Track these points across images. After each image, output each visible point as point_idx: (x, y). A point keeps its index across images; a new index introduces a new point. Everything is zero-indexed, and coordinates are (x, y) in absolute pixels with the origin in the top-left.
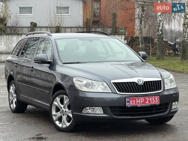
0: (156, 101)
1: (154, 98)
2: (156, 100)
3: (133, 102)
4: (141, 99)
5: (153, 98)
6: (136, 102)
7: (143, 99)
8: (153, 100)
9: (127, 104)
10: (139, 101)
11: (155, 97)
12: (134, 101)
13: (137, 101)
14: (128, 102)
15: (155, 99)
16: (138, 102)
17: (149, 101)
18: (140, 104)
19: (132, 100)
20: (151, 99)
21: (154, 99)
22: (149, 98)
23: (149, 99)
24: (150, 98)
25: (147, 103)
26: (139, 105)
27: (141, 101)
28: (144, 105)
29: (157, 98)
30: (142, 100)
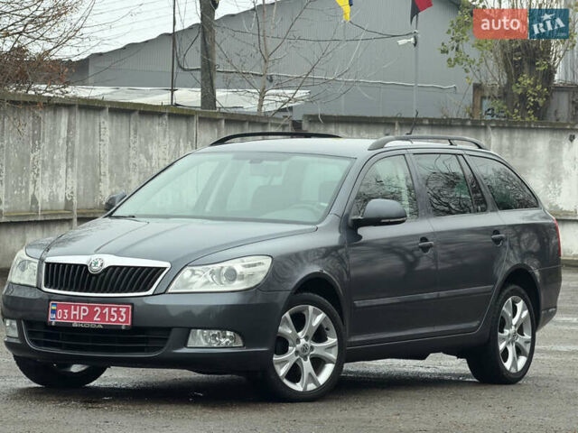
0: (122, 317)
1: (116, 309)
2: (122, 314)
3: (63, 313)
4: (82, 308)
5: (113, 309)
6: (69, 313)
7: (86, 308)
8: (113, 313)
9: (51, 316)
10: (77, 313)
11: (118, 308)
12: (66, 311)
13: (73, 312)
14: (54, 312)
15: (118, 312)
16: (75, 315)
17: (102, 316)
18: (79, 320)
19: (63, 307)
20: (107, 310)
21: (115, 311)
22: (103, 308)
23: (102, 311)
24: (105, 307)
25: (95, 319)
26: (75, 324)
27: (82, 314)
28: (87, 324)
29: (124, 310)
30: (85, 311)
